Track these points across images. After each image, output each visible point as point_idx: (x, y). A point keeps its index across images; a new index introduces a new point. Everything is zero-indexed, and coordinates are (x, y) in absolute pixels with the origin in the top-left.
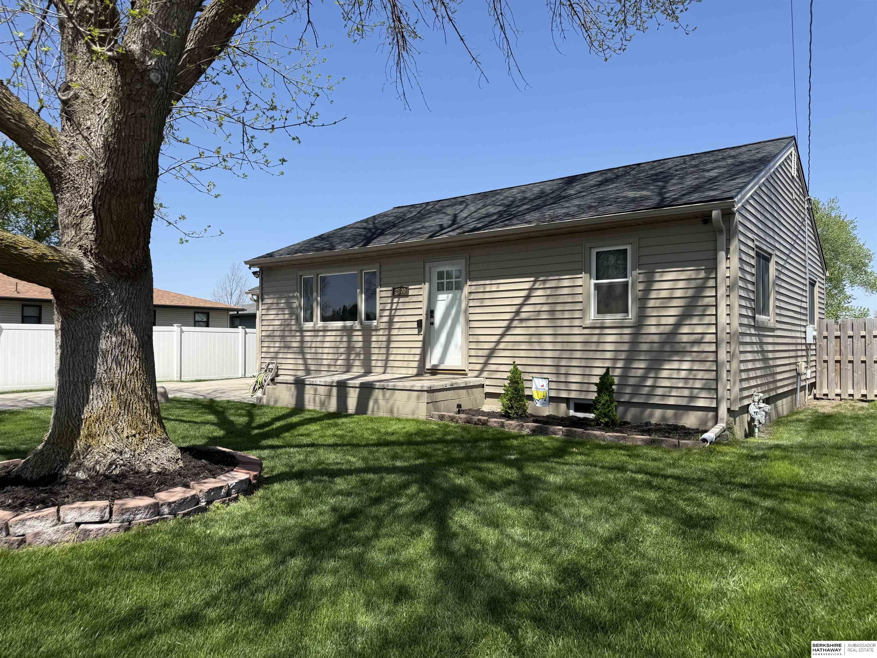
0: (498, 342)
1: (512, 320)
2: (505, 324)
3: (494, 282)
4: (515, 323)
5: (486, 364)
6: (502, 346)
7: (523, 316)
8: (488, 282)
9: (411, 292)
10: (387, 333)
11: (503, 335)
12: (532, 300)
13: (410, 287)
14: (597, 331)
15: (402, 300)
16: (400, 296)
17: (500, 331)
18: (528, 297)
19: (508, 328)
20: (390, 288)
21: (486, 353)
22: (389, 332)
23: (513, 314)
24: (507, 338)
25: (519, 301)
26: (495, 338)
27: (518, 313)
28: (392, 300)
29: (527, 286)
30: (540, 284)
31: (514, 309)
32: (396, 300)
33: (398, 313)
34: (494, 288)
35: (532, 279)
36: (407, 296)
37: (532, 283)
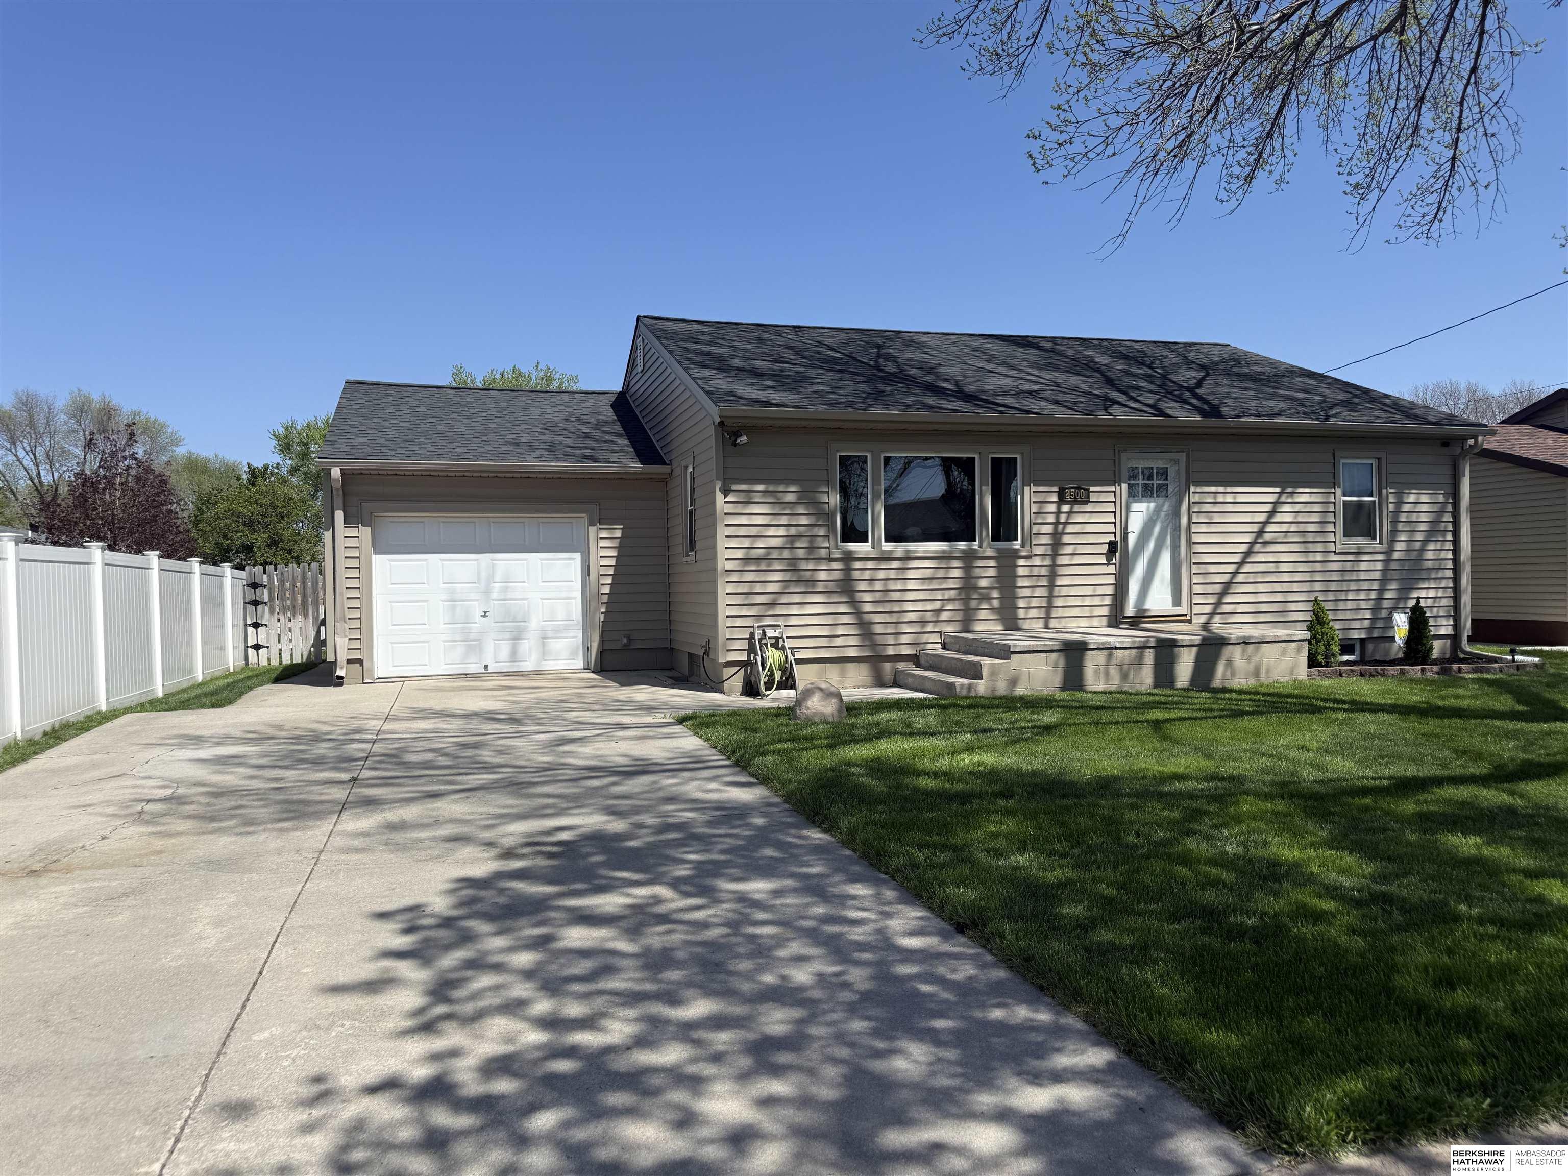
0: (1235, 573)
1: (1252, 543)
2: (1243, 548)
3: (1229, 489)
4: (1257, 547)
5: (1219, 604)
6: (1240, 578)
7: (1267, 537)
8: (1221, 489)
9: (1093, 498)
10: (1048, 561)
11: (1241, 564)
12: (1278, 518)
13: (1092, 489)
14: (1351, 558)
15: (1077, 508)
16: (1075, 502)
17: (1237, 558)
18: (1273, 513)
19: (1248, 553)
20: (1056, 489)
21: (1218, 588)
22: (1054, 560)
23: (1254, 535)
24: (1247, 568)
25: (1262, 518)
26: (1231, 568)
27: (1260, 533)
28: (1059, 508)
29: (1272, 498)
30: (1287, 497)
31: (1255, 528)
32: (1065, 508)
33: (1070, 529)
34: (1229, 498)
35: (1278, 490)
36: (1086, 502)
37: (1277, 495)
